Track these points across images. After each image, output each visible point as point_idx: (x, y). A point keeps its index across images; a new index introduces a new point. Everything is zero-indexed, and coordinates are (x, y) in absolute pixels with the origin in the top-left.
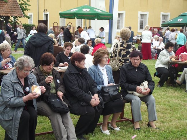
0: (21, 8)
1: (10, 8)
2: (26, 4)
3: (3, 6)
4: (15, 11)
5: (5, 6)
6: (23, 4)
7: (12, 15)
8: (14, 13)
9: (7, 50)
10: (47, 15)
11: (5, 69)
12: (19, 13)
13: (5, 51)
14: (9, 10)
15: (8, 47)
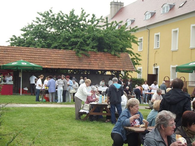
0: (133, 63)
1: (122, 63)
2: (137, 58)
3: (116, 61)
4: (126, 65)
5: (118, 61)
6: (134, 59)
7: (124, 69)
8: (126, 67)
9: (136, 106)
10: (157, 69)
11: (133, 126)
12: (130, 67)
13: (134, 107)
14: (121, 65)
15: (137, 103)
